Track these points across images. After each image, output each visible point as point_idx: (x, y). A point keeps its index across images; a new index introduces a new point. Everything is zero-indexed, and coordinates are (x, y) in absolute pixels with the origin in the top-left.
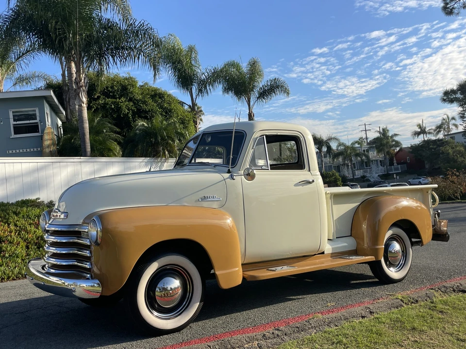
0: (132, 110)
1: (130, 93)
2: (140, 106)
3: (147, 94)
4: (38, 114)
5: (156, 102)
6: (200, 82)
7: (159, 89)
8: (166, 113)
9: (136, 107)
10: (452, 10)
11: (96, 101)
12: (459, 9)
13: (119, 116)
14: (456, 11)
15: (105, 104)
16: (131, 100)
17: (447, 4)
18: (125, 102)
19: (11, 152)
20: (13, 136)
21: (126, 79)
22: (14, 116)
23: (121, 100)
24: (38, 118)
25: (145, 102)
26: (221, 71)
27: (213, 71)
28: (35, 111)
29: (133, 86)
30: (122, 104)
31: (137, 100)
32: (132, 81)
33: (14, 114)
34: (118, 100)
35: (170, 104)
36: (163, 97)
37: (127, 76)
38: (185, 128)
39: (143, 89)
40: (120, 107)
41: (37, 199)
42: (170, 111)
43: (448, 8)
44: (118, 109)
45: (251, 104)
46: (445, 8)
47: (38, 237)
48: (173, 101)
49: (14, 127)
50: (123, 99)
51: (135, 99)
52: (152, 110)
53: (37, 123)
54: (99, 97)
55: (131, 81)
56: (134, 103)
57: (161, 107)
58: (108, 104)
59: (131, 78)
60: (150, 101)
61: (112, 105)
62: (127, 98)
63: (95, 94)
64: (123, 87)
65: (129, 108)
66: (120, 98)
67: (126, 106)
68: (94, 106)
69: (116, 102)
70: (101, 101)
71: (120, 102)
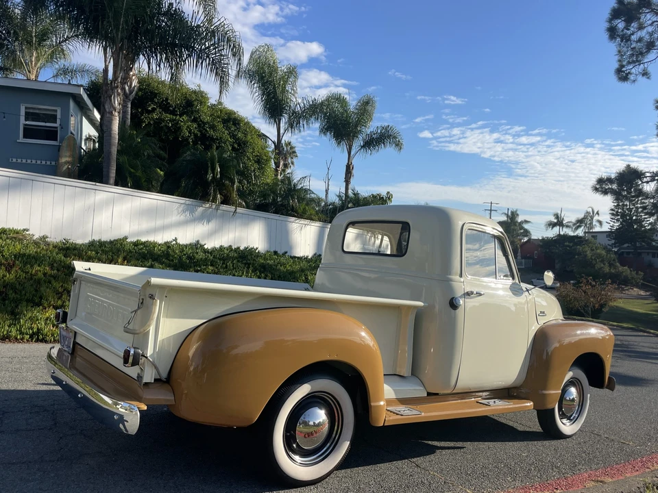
0: (194, 133)
1: (196, 111)
2: (206, 130)
3: (218, 117)
4: (59, 116)
5: (228, 128)
6: (293, 114)
7: (235, 113)
8: (239, 145)
9: (200, 131)
10: (627, 74)
11: (149, 114)
12: (637, 75)
13: (176, 138)
14: (632, 77)
15: (160, 120)
16: (195, 120)
17: (623, 66)
18: (188, 121)
19: (14, 160)
20: (21, 139)
21: (195, 92)
22: (27, 114)
23: (183, 119)
24: (58, 121)
25: (213, 127)
26: (322, 103)
27: (311, 103)
28: (56, 111)
29: (201, 103)
30: (182, 124)
31: (203, 122)
32: (202, 96)
33: (28, 111)
34: (178, 117)
35: (246, 135)
36: (238, 124)
37: (197, 88)
38: (261, 168)
39: (213, 109)
40: (180, 128)
41: (24, 230)
42: (245, 143)
43: (624, 72)
44: (177, 129)
45: (352, 153)
46: (619, 71)
47: (7, 284)
48: (251, 132)
49: (24, 128)
50: (185, 117)
51: (201, 120)
52: (221, 138)
53: (56, 128)
54: (154, 110)
55: (200, 96)
56: (199, 125)
57: (233, 136)
58: (163, 121)
59: (202, 92)
60: (220, 126)
61: (169, 123)
62: (190, 117)
63: (150, 105)
64: (191, 102)
65: (191, 130)
66: (181, 115)
67: (188, 127)
68: (146, 119)
69: (175, 120)
70: (155, 115)
71: (180, 120)
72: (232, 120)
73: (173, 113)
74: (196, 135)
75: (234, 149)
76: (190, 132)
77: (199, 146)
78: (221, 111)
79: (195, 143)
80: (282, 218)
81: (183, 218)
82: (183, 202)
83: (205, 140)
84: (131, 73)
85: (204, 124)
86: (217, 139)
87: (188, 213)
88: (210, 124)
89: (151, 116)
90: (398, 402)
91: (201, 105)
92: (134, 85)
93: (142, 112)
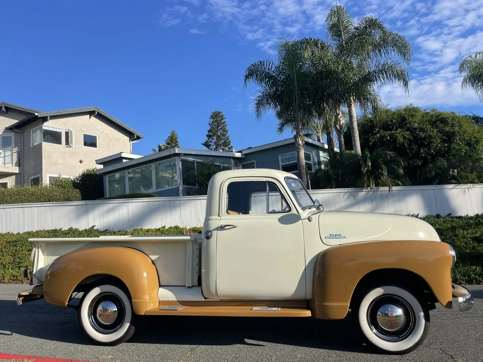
0: (407, 138)
1: (408, 123)
2: (417, 134)
3: (429, 121)
5: (436, 127)
7: (443, 114)
9: (413, 136)
11: (374, 136)
15: (382, 137)
16: (408, 129)
18: (402, 132)
21: (408, 110)
22: (282, 160)
25: (422, 130)
30: (397, 135)
32: (414, 111)
34: (394, 131)
36: (446, 121)
37: (409, 106)
40: (396, 137)
42: (453, 134)
44: (394, 140)
50: (399, 131)
51: (413, 128)
54: (379, 131)
56: (411, 132)
57: (441, 131)
58: (384, 137)
61: (388, 137)
62: (405, 128)
63: (375, 130)
64: (403, 118)
65: (404, 137)
66: (396, 129)
67: (402, 135)
68: (372, 140)
69: (393, 134)
70: (378, 135)
71: (396, 133)
72: (438, 120)
73: (391, 130)
75: (444, 141)
76: (405, 138)
77: (413, 146)
78: (432, 116)
79: (410, 145)
80: (439, 187)
81: (348, 202)
82: (346, 191)
83: (419, 141)
84: (339, 117)
85: (415, 129)
86: (427, 138)
87: (351, 198)
88: (419, 128)
89: (376, 136)
90: (179, 303)
91: (412, 117)
92: (342, 123)
93: (371, 135)
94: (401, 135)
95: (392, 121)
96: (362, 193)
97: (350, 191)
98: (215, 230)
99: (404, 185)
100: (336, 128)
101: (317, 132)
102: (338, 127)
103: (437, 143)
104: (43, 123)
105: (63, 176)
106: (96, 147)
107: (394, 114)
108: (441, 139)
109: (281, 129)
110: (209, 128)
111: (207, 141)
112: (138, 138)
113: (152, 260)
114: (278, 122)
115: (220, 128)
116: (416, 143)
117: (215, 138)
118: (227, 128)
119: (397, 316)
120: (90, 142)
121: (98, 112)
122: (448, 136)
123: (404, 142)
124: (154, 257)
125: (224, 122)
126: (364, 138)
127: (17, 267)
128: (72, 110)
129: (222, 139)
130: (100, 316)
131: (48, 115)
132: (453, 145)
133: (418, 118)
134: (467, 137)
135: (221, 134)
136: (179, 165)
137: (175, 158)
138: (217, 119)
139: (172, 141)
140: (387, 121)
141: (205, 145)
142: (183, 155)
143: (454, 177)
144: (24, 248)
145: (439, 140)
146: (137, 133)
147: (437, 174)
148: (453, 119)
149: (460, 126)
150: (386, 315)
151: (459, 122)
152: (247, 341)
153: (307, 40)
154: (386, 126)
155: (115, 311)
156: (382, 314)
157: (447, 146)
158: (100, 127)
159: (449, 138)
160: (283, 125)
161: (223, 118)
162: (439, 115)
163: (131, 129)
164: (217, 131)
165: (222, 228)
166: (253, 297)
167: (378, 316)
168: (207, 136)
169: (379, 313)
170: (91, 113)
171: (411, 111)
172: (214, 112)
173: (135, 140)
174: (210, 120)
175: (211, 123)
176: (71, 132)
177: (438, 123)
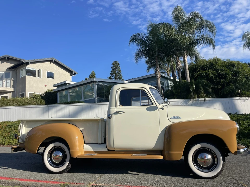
1: (215, 66)
9: (217, 73)
15: (201, 74)
16: (215, 70)
36: (234, 66)
37: (215, 58)
40: (208, 74)
42: (238, 72)
54: (199, 71)
56: (216, 71)
57: (232, 71)
61: (204, 74)
62: (213, 69)
64: (212, 64)
66: (209, 70)
68: (196, 75)
69: (206, 72)
70: (199, 73)
71: (208, 72)
72: (230, 65)
73: (206, 70)
74: (215, 75)
75: (234, 76)
76: (213, 74)
78: (227, 63)
79: (215, 78)
80: (231, 98)
82: (182, 100)
83: (220, 76)
84: (179, 63)
85: (218, 70)
86: (224, 74)
87: (185, 104)
88: (221, 69)
89: (198, 73)
90: (94, 152)
91: (217, 63)
92: (180, 66)
93: (196, 73)
94: (211, 73)
95: (206, 65)
96: (190, 102)
97: (184, 100)
98: (113, 114)
99: (212, 97)
100: (177, 68)
101: (167, 71)
102: (178, 68)
103: (230, 77)
104: (26, 66)
105: (36, 93)
106: (53, 78)
107: (207, 62)
108: (232, 75)
109: (148, 70)
110: (111, 70)
111: (110, 76)
112: (75, 74)
113: (81, 130)
114: (147, 66)
115: (117, 70)
116: (219, 77)
117: (114, 75)
118: (121, 70)
119: (208, 159)
120: (50, 75)
121: (54, 61)
122: (235, 73)
123: (212, 76)
124: (81, 129)
125: (119, 67)
126: (192, 74)
127: (12, 138)
128: (41, 59)
129: (118, 75)
130: (54, 158)
131: (29, 62)
132: (238, 78)
133: (220, 64)
134: (246, 74)
135: (117, 73)
136: (96, 87)
137: (93, 83)
138: (115, 65)
139: (92, 76)
140: (204, 66)
141: (109, 79)
142: (97, 82)
143: (238, 94)
144: (15, 129)
145: (231, 76)
146: (74, 71)
147: (230, 93)
148: (238, 65)
149: (242, 68)
150: (202, 158)
151: (241, 66)
152: (129, 172)
153: (162, 23)
154: (203, 68)
155: (61, 156)
156: (200, 158)
157: (235, 79)
158: (56, 68)
159: (236, 74)
160: (149, 68)
161: (118, 65)
162: (231, 63)
163: (71, 69)
164: (115, 71)
165: (117, 113)
166: (133, 149)
167: (198, 159)
168: (110, 74)
169: (198, 157)
170: (51, 61)
171: (216, 61)
172: (114, 61)
173: (74, 75)
174: (112, 66)
175: (112, 67)
176: (41, 70)
177: (230, 67)
